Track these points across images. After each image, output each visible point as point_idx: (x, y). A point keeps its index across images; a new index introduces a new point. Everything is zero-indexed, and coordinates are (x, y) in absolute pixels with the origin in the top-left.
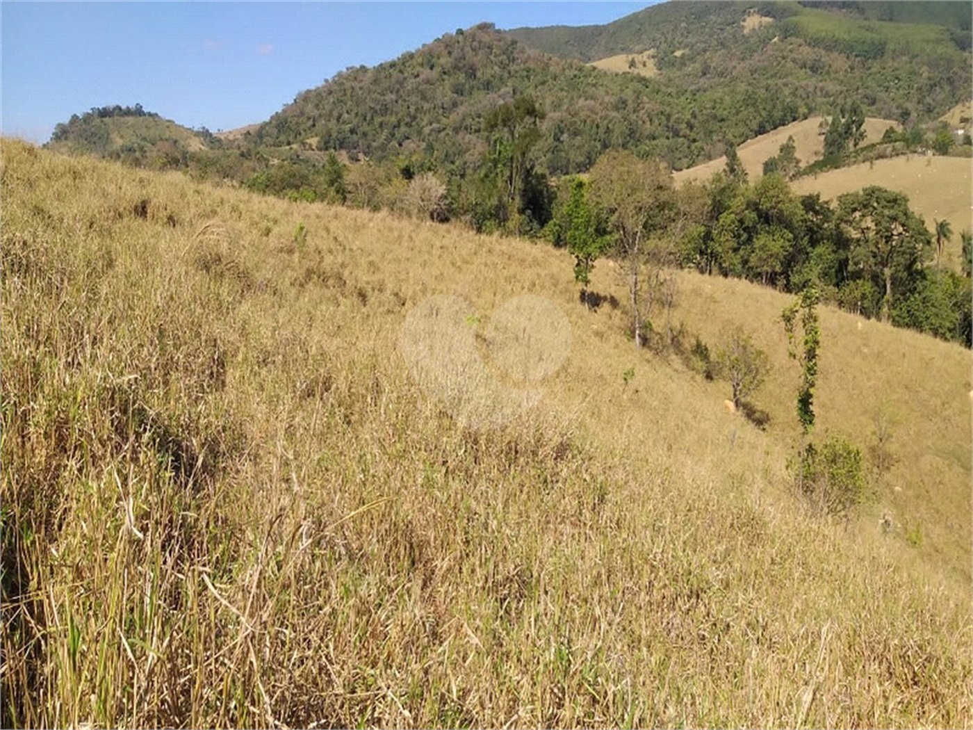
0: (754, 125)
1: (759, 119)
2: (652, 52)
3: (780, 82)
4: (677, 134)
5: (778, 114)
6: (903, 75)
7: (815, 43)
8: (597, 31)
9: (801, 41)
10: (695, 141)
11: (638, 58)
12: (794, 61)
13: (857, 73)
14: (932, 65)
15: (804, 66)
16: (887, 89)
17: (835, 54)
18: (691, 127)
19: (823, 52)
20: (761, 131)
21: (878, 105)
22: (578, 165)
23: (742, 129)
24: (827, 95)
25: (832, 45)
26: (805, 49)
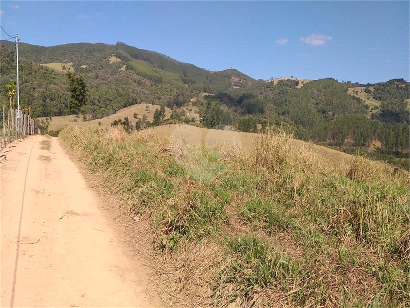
0: (123, 104)
1: (124, 102)
2: (71, 63)
3: (128, 86)
4: (94, 104)
5: (131, 101)
6: (169, 91)
7: (139, 74)
8: (44, 49)
9: (134, 72)
10: (101, 107)
11: (66, 65)
12: (131, 79)
13: (154, 87)
14: (177, 89)
15: (135, 82)
16: (164, 95)
17: (146, 79)
18: (99, 102)
19: (142, 78)
20: (125, 106)
21: (161, 100)
22: (55, 113)
23: (119, 105)
24: (145, 94)
25: (145, 76)
26: (135, 75)
